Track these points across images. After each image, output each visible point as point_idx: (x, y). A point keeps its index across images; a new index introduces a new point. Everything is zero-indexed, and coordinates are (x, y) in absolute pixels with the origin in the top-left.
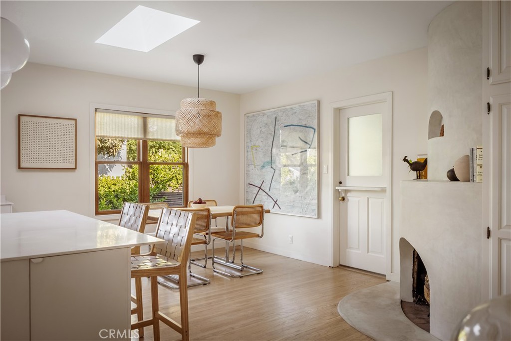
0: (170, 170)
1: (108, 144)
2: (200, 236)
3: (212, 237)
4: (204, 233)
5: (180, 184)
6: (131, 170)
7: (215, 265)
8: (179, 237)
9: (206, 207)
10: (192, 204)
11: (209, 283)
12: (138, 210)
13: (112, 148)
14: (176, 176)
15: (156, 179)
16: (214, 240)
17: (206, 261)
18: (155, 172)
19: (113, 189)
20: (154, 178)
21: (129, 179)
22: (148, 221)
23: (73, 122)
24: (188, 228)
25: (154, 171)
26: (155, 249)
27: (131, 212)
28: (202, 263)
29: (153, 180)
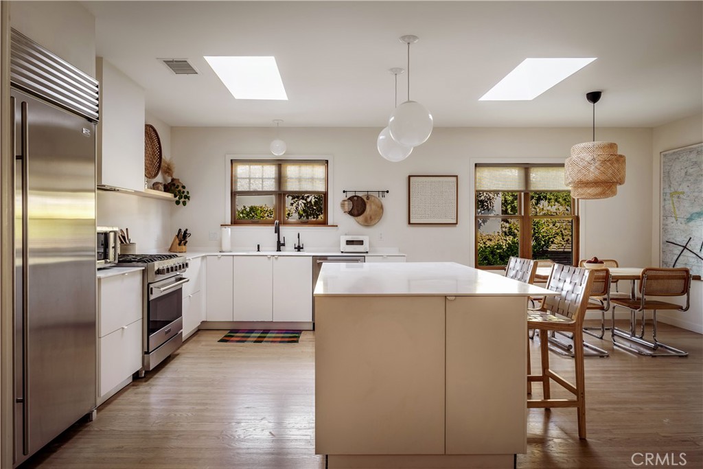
0: (554, 225)
1: (483, 198)
2: (596, 300)
3: (612, 304)
4: (601, 298)
5: (567, 241)
6: (508, 225)
7: (616, 338)
8: (573, 295)
9: (603, 268)
10: (585, 264)
11: (608, 356)
12: (525, 265)
13: (486, 202)
14: (561, 231)
15: (537, 235)
16: (614, 308)
17: (603, 332)
18: (535, 227)
19: (488, 245)
20: (535, 234)
21: (506, 234)
22: (536, 280)
23: (455, 179)
24: (584, 285)
25: (535, 225)
26: (545, 305)
27: (518, 268)
28: (599, 334)
29: (533, 236)
